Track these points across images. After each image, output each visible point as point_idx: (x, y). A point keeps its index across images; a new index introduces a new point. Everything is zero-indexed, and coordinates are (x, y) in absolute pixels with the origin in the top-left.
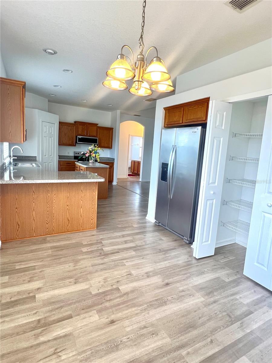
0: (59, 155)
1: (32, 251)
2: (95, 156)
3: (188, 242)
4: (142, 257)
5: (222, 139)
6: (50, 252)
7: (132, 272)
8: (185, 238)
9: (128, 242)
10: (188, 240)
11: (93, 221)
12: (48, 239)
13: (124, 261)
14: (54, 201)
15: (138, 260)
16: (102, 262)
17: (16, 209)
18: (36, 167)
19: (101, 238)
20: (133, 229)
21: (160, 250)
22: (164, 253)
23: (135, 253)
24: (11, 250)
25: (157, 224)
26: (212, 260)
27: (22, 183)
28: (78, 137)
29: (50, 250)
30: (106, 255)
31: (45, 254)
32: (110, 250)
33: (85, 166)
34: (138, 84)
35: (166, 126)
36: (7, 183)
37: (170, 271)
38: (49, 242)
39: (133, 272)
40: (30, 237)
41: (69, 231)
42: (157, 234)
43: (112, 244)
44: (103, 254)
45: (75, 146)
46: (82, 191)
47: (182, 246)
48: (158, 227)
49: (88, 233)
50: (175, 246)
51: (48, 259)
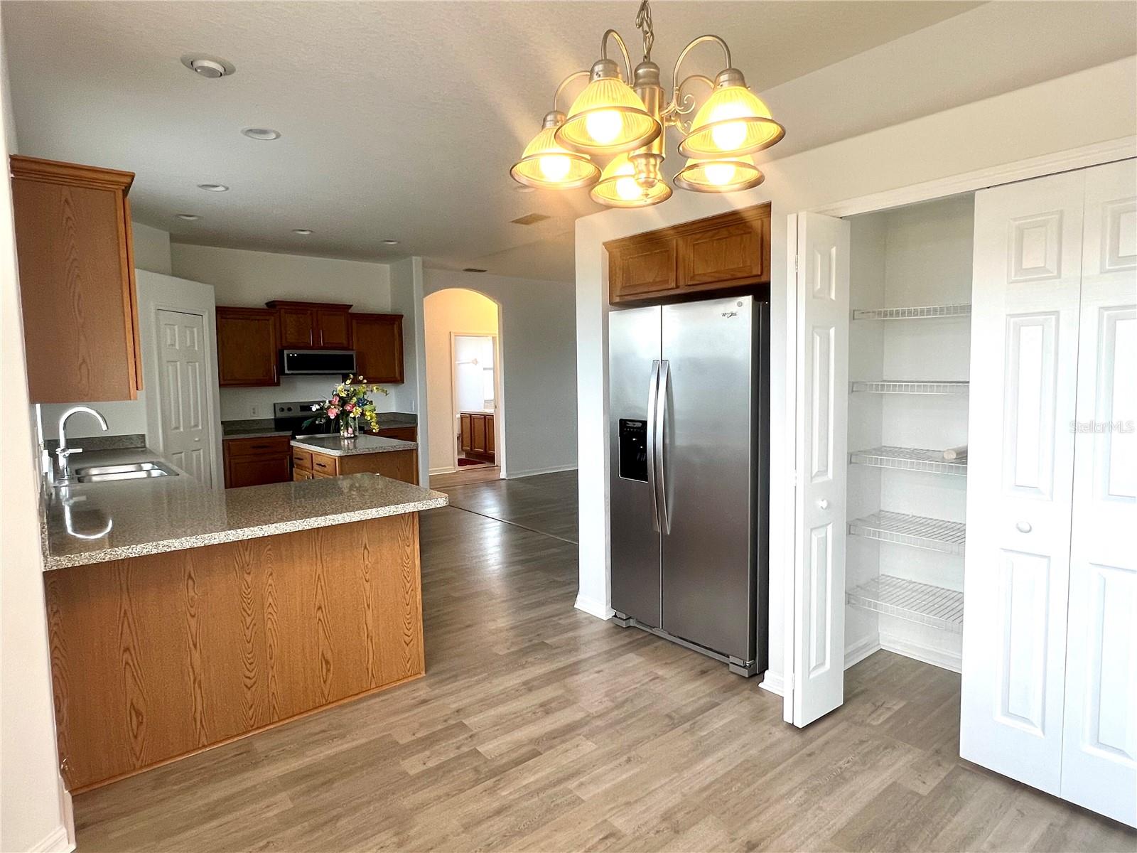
0: (222, 423)
1: (211, 813)
2: (363, 414)
3: (745, 673)
4: (625, 758)
5: (832, 331)
6: (283, 802)
7: (616, 824)
8: (732, 659)
9: (553, 705)
10: (745, 667)
11: (410, 650)
12: (260, 746)
13: (572, 784)
14: (270, 600)
15: (615, 772)
16: (496, 805)
17: (127, 655)
18: (162, 476)
19: (454, 706)
20: (553, 655)
21: (669, 716)
22: (687, 726)
23: (596, 746)
24: (124, 820)
25: (624, 624)
26: (844, 725)
27: (155, 551)
28: (288, 355)
29: (281, 791)
30: (499, 772)
31: (270, 814)
32: (504, 748)
33: (337, 453)
34: (647, 165)
35: (617, 300)
36: (92, 561)
37: (739, 791)
38: (269, 759)
39: (619, 823)
40: (188, 752)
41: (330, 699)
42: (633, 659)
43: (505, 725)
44: (484, 770)
45: (278, 384)
46: (365, 548)
47: (729, 689)
48: (626, 633)
49: (404, 697)
50: (710, 695)
51: (290, 833)
